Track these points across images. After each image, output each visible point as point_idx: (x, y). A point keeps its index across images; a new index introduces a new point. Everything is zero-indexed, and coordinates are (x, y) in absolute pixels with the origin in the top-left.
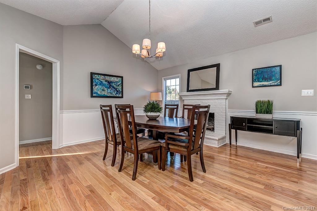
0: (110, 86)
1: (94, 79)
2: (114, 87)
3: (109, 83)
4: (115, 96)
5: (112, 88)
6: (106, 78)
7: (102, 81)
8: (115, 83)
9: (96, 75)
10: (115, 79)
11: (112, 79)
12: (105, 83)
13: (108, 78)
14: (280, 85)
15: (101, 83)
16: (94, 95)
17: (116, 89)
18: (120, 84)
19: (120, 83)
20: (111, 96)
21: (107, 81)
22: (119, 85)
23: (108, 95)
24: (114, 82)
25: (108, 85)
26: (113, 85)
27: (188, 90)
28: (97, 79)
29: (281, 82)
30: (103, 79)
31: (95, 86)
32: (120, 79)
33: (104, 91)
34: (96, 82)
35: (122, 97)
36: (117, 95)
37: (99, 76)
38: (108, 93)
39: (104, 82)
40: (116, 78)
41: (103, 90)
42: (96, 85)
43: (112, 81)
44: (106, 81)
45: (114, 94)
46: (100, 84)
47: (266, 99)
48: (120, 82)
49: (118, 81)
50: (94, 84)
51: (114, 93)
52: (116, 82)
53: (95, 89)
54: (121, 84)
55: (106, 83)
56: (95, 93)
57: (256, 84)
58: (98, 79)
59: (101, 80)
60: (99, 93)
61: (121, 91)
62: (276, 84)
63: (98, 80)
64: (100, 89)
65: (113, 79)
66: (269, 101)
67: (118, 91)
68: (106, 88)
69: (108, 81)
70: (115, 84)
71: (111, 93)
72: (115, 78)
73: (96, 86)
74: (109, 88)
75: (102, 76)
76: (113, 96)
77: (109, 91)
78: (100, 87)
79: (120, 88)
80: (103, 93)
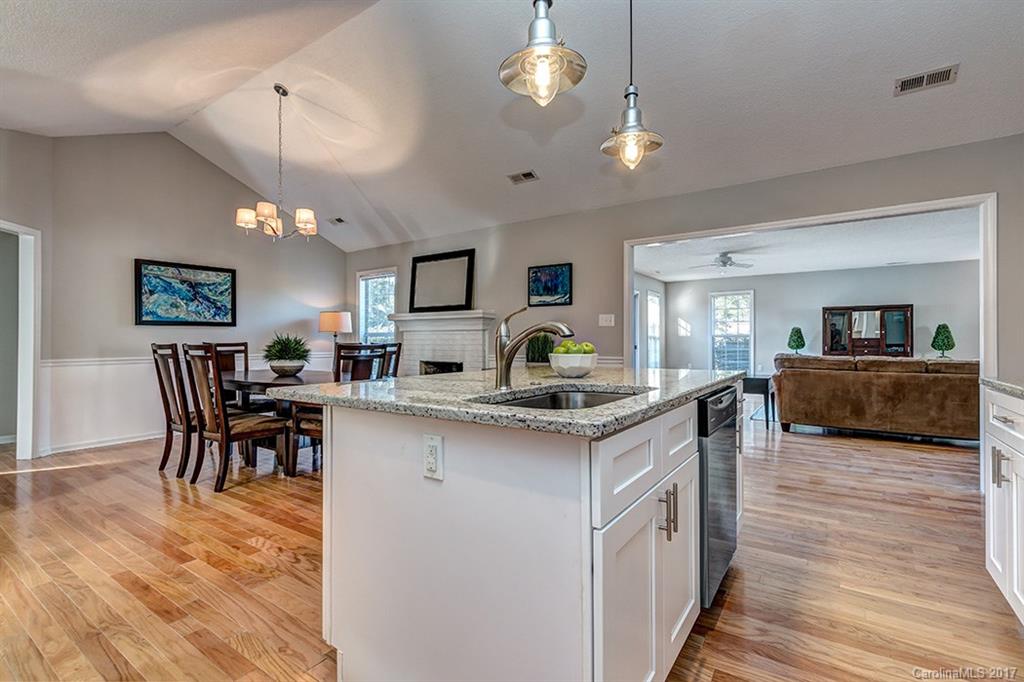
0: (194, 295)
1: (145, 276)
2: (207, 299)
3: (193, 286)
4: (212, 320)
5: (200, 300)
6: (184, 275)
7: (172, 281)
8: (211, 288)
9: (150, 267)
10: (213, 277)
11: (202, 277)
12: (180, 286)
13: (188, 274)
14: (570, 303)
15: (168, 288)
16: (144, 319)
17: (214, 303)
18: (227, 290)
19: (226, 287)
20: (199, 320)
21: (185, 282)
22: (222, 292)
23: (190, 320)
24: (209, 285)
25: (189, 291)
26: (205, 291)
27: (413, 309)
29: (571, 298)
30: (173, 278)
31: (148, 295)
32: (225, 276)
33: (177, 307)
34: (151, 283)
35: (233, 324)
36: (217, 317)
37: (163, 268)
38: (188, 312)
39: (177, 285)
40: (214, 273)
41: (174, 305)
42: (152, 293)
43: (203, 282)
44: (183, 282)
45: (208, 316)
46: (165, 290)
48: (225, 284)
49: (219, 280)
50: (145, 288)
51: (206, 313)
52: (214, 284)
53: (149, 302)
54: (230, 290)
55: (184, 287)
56: (147, 314)
57: (535, 299)
58: (157, 277)
59: (168, 280)
60: (159, 312)
61: (229, 306)
62: (563, 301)
63: (158, 280)
64: (163, 303)
65: (203, 275)
67: (220, 308)
68: (182, 299)
69: (191, 282)
70: (210, 290)
71: (198, 313)
72: (210, 273)
73: (151, 295)
74: (192, 300)
75: (171, 269)
76: (205, 320)
77: (193, 306)
78: (165, 297)
79: (226, 300)
80: (173, 314)
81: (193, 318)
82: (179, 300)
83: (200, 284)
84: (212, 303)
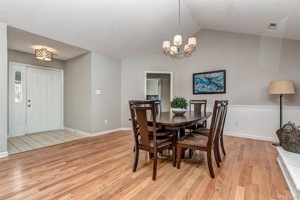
0: (210, 83)
1: (196, 79)
2: (214, 83)
3: (209, 79)
4: (216, 91)
5: (212, 84)
6: (206, 76)
7: (203, 79)
9: (197, 75)
10: (216, 75)
11: (212, 75)
13: (208, 76)
17: (217, 84)
18: (222, 79)
19: (221, 78)
20: (211, 92)
21: (207, 78)
22: (220, 80)
23: (208, 92)
24: (215, 78)
25: (208, 81)
26: (214, 80)
28: (198, 79)
30: (203, 78)
31: (196, 85)
32: (222, 73)
33: (204, 88)
34: (197, 81)
35: (225, 92)
36: (218, 90)
37: (200, 75)
38: (208, 89)
39: (204, 80)
40: (217, 73)
41: (203, 87)
42: (197, 84)
43: (212, 77)
44: (206, 79)
45: (215, 90)
46: (201, 82)
48: (221, 76)
49: (219, 75)
50: (195, 83)
51: (214, 89)
52: (217, 77)
53: (197, 87)
54: (223, 79)
55: (206, 80)
56: (196, 91)
58: (198, 78)
59: (202, 79)
60: (199, 90)
61: (223, 85)
63: (199, 79)
64: (200, 87)
65: (213, 75)
67: (219, 86)
69: (208, 78)
70: (215, 80)
71: (211, 89)
72: (215, 73)
74: (209, 85)
75: (203, 75)
76: (213, 92)
77: (209, 87)
78: (201, 84)
79: (222, 83)
80: (203, 90)
81: (209, 91)
82: (205, 85)
83: (212, 78)
84: (216, 85)
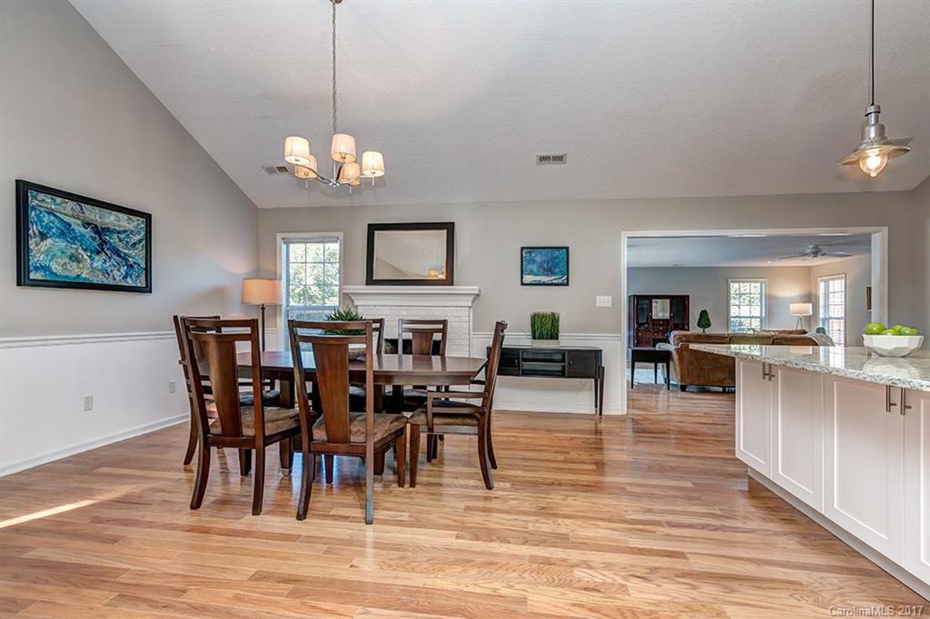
0: (101, 245)
1: (34, 208)
2: (118, 253)
3: (99, 231)
4: (124, 284)
5: (109, 252)
6: (87, 214)
7: (71, 221)
8: (122, 236)
9: (41, 196)
10: (123, 221)
11: (111, 219)
12: (82, 229)
13: (93, 214)
15: (66, 232)
16: (32, 276)
17: (125, 258)
18: (140, 241)
19: (139, 237)
20: (106, 282)
21: (89, 224)
22: (135, 244)
23: (95, 281)
24: (119, 232)
25: (94, 239)
26: (114, 240)
27: (370, 281)
28: (49, 213)
29: (567, 278)
30: (72, 216)
31: (38, 239)
32: (138, 222)
33: (79, 261)
34: (42, 221)
35: (147, 289)
36: (129, 279)
37: (59, 200)
38: (93, 269)
39: (78, 227)
40: (126, 217)
41: (74, 258)
42: (43, 236)
43: (112, 227)
44: (86, 224)
45: (118, 276)
46: (62, 235)
47: (548, 311)
48: (139, 233)
49: (131, 227)
50: (34, 229)
51: (115, 272)
52: (125, 231)
53: (40, 251)
54: (144, 242)
55: (88, 232)
56: (37, 269)
57: (528, 279)
58: (51, 212)
59: (67, 219)
60: (56, 268)
61: (143, 265)
62: (560, 281)
63: (52, 218)
64: (59, 254)
65: (112, 218)
66: (553, 314)
67: (131, 266)
68: (85, 250)
69: (96, 226)
70: (120, 240)
71: (106, 272)
72: (121, 215)
73: (42, 240)
74: (98, 253)
75: (71, 204)
76: (114, 283)
77: (98, 263)
78: (62, 244)
79: (137, 255)
80: (73, 271)
81: (99, 279)
82: (80, 251)
83: (108, 229)
84: (123, 259)
